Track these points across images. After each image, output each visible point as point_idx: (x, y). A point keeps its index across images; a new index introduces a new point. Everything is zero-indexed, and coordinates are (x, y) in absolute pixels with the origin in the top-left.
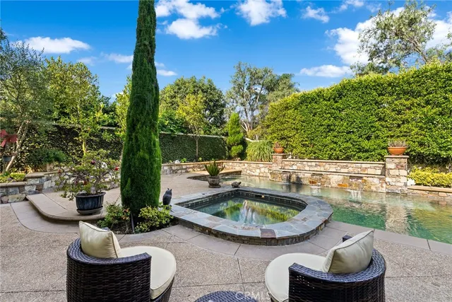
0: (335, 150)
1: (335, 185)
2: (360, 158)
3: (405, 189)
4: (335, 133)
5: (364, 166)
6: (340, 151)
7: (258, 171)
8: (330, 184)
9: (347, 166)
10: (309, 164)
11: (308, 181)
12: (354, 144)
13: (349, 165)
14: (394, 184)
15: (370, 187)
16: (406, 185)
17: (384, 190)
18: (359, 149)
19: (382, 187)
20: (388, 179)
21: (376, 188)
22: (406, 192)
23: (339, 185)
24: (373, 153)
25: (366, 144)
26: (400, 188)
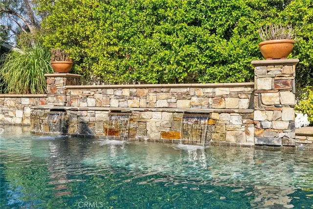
0: (168, 63)
1: (155, 135)
2: (213, 77)
3: (291, 135)
4: (168, 26)
5: (219, 92)
6: (178, 63)
7: (19, 113)
8: (146, 133)
9: (187, 94)
10: (118, 93)
11: (102, 130)
12: (203, 46)
13: (192, 91)
14: (269, 124)
15: (223, 136)
16: (292, 126)
17: (251, 140)
18: (211, 57)
19: (248, 133)
20: (258, 115)
21: (236, 136)
22: (293, 142)
23: (164, 134)
24: (236, 65)
25: (223, 47)
26: (281, 135)
